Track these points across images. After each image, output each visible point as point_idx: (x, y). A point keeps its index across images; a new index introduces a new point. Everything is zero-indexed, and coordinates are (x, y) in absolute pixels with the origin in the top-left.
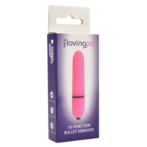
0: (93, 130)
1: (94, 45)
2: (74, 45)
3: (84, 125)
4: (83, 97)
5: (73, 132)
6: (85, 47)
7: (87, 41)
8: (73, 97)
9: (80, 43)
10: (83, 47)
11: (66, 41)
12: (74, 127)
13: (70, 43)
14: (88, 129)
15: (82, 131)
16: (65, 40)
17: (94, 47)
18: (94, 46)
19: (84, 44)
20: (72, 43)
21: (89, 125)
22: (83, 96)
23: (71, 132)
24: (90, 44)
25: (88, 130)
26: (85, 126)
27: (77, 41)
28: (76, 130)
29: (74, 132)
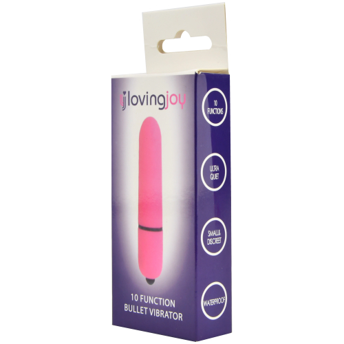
0: (180, 316)
1: (182, 101)
2: (142, 104)
3: (162, 300)
4: (160, 230)
5: (139, 311)
6: (162, 106)
7: (167, 92)
8: (141, 227)
9: (153, 98)
10: (160, 109)
11: (127, 95)
12: (141, 298)
13: (135, 100)
14: (171, 312)
15: (158, 313)
16: (125, 93)
17: (182, 108)
18: (182, 104)
19: (161, 100)
20: (138, 98)
21: (172, 303)
22: (159, 227)
23: (135, 310)
24: (174, 99)
25: (169, 314)
26: (164, 303)
27: (146, 94)
28: (146, 308)
29: (141, 310)
